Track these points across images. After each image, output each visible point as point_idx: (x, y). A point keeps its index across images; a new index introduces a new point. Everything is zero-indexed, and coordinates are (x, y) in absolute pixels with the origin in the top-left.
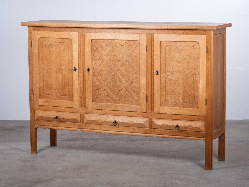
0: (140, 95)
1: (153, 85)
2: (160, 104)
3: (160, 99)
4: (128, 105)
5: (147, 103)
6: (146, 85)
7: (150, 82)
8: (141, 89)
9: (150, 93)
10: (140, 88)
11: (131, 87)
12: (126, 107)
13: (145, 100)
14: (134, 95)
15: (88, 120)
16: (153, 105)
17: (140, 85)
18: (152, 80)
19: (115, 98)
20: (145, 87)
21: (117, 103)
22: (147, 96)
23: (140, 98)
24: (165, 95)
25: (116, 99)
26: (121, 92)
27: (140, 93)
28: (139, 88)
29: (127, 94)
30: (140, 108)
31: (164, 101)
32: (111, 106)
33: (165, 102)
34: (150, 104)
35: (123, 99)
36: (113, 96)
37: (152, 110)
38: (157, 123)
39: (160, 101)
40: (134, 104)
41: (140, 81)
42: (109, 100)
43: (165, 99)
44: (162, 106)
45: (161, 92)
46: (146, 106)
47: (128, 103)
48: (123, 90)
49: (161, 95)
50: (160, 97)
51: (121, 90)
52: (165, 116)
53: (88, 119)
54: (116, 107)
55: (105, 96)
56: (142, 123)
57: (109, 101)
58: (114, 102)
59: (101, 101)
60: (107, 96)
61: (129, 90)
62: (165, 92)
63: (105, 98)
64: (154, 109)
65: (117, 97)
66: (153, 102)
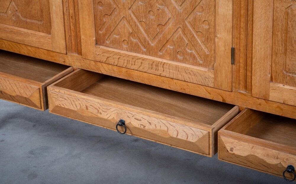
0: (214, 43)
1: (250, 22)
2: (269, 75)
3: (269, 63)
4: (184, 65)
5: (234, 66)
6: (230, 19)
7: (243, 12)
8: (217, 28)
9: (243, 43)
10: (215, 26)
11: (191, 18)
12: (177, 68)
13: (229, 60)
14: (199, 42)
15: (57, 106)
16: (249, 74)
17: (215, 16)
18: (250, 8)
19: (150, 42)
20: (230, 25)
21: (156, 55)
22: (233, 50)
23: (215, 50)
24: (285, 53)
25: (152, 45)
26: (166, 29)
27: (214, 40)
28: (212, 23)
29: (182, 35)
30: (215, 79)
31: (281, 68)
32: (142, 63)
33: (285, 73)
34: (242, 71)
35: (170, 47)
36: (146, 35)
37: (246, 87)
38: (232, 149)
39: (269, 68)
40: (200, 65)
41: (215, 7)
42: (136, 44)
43: (285, 64)
44: (277, 82)
45: (273, 43)
46: (229, 76)
47: (184, 61)
48: (170, 25)
49: (274, 53)
50: (269, 57)
51: (166, 24)
52: (282, 109)
53: (57, 103)
54: (155, 67)
55: (127, 35)
56: (193, 139)
57: (135, 48)
58: (150, 51)
59: (117, 44)
60: (131, 34)
61: (186, 26)
62: (286, 45)
63: (126, 39)
64: (253, 87)
65: (157, 41)
66: (249, 68)
